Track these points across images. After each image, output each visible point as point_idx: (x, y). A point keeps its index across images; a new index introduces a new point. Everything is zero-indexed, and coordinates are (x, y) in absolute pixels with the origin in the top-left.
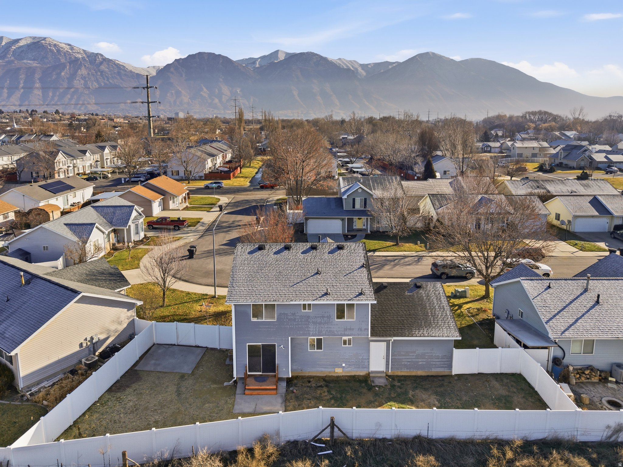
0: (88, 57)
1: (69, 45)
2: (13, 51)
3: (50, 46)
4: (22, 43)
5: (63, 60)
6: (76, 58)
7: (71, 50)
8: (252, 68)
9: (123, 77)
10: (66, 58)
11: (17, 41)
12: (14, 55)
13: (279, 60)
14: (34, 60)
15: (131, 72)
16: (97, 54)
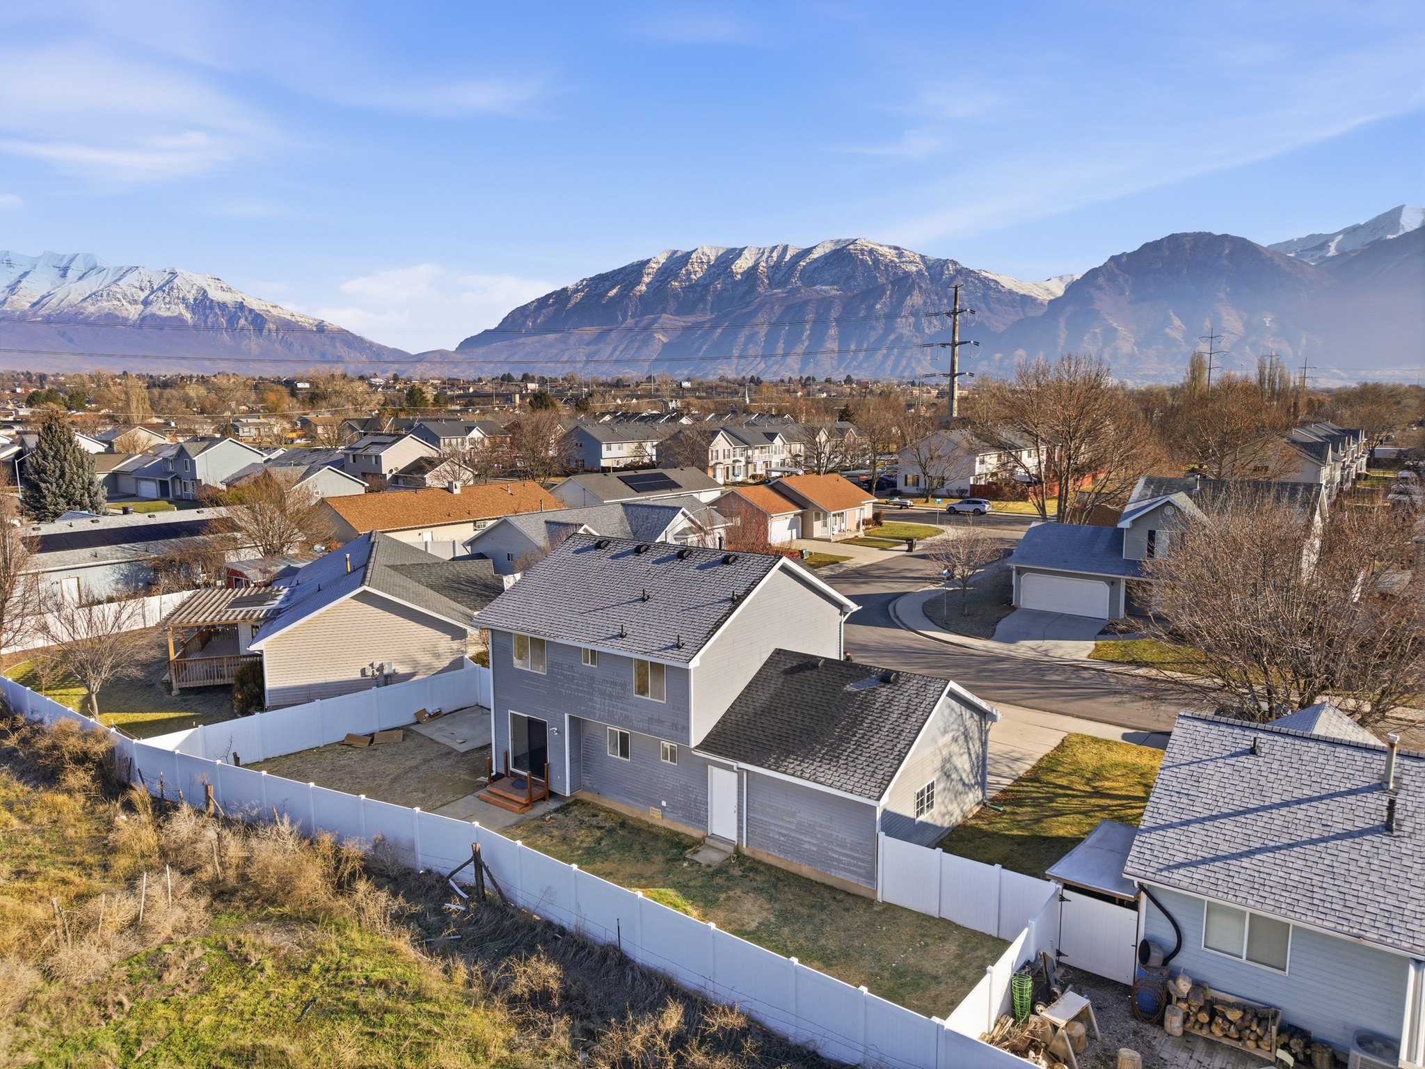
0: (928, 268)
1: (896, 248)
2: (802, 270)
3: (863, 254)
4: (816, 254)
5: (882, 280)
6: (905, 272)
7: (899, 258)
8: (1313, 261)
9: (992, 305)
10: (888, 275)
11: (809, 251)
12: (800, 278)
13: (1401, 233)
14: (833, 283)
15: (1010, 292)
16: (946, 261)
